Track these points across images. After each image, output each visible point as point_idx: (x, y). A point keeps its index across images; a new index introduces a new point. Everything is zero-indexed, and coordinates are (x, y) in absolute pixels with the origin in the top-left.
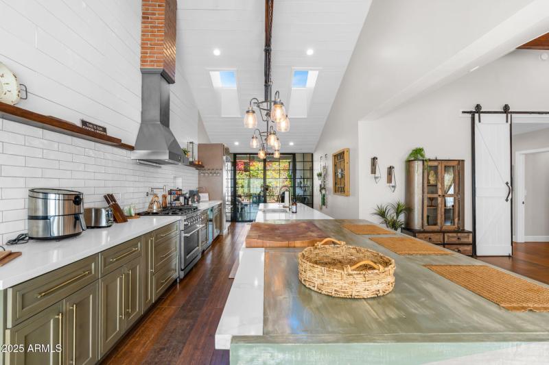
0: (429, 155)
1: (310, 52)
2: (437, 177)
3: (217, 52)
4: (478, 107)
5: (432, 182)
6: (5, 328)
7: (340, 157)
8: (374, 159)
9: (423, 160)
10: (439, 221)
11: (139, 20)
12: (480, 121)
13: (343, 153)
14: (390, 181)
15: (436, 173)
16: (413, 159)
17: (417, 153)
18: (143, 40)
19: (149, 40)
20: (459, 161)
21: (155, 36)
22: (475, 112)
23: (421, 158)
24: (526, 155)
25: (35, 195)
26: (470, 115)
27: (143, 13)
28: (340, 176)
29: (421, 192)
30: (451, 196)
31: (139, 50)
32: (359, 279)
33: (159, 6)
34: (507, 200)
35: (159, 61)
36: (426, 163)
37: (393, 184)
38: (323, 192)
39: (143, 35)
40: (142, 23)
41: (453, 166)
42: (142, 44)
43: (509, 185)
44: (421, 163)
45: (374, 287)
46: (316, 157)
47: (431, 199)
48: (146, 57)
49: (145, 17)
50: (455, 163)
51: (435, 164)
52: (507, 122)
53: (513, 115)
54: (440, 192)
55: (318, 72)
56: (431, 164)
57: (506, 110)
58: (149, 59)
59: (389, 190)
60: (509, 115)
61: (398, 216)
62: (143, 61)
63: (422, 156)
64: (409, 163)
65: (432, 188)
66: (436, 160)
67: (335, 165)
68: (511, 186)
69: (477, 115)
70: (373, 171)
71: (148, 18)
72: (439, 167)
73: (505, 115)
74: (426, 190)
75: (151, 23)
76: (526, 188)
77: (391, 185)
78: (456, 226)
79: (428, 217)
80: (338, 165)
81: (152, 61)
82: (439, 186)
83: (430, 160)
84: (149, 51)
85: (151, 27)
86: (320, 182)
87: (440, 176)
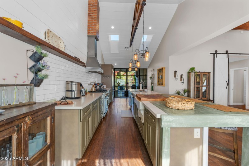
0: (196, 70)
1: (150, 28)
2: (200, 79)
3: (113, 27)
4: (216, 51)
5: (198, 81)
6: (80, 121)
7: (161, 70)
8: (175, 72)
9: (195, 72)
10: (200, 96)
11: (87, 16)
12: (217, 57)
13: (163, 69)
14: (181, 80)
15: (200, 77)
16: (190, 72)
17: (192, 69)
18: (88, 24)
19: (90, 24)
20: (208, 72)
21: (93, 22)
22: (215, 53)
23: (194, 71)
24: (234, 70)
25: (69, 83)
26: (213, 55)
27: (89, 13)
28: (160, 78)
29: (194, 85)
30: (205, 86)
31: (87, 28)
32: (187, 104)
33: (95, 10)
34: (226, 88)
35: (95, 32)
36: (196, 73)
37: (183, 81)
38: (153, 85)
39: (88, 22)
40: (88, 17)
41: (206, 75)
42: (88, 25)
43: (227, 82)
44: (194, 73)
45: (190, 107)
46: (149, 70)
47: (197, 88)
48: (90, 31)
49: (89, 15)
50: (207, 73)
51: (199, 74)
52: (227, 57)
53: (230, 55)
54: (201, 85)
55: (152, 36)
56: (198, 73)
57: (227, 53)
58: (91, 32)
59: (181, 84)
60: (228, 55)
61: (184, 94)
62: (88, 32)
63: (194, 70)
64: (189, 73)
65: (198, 83)
66: (200, 72)
67: (158, 74)
68: (228, 83)
69: (215, 55)
70: (175, 76)
71: (90, 15)
72: (201, 75)
73: (226, 55)
74: (196, 84)
75: (91, 17)
76: (234, 84)
77: (182, 82)
78: (207, 98)
79: (196, 94)
80: (160, 74)
81: (92, 32)
82: (201, 82)
83: (197, 72)
84: (91, 28)
85: (92, 19)
86: (151, 81)
87: (201, 78)
